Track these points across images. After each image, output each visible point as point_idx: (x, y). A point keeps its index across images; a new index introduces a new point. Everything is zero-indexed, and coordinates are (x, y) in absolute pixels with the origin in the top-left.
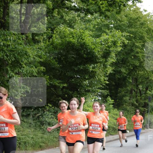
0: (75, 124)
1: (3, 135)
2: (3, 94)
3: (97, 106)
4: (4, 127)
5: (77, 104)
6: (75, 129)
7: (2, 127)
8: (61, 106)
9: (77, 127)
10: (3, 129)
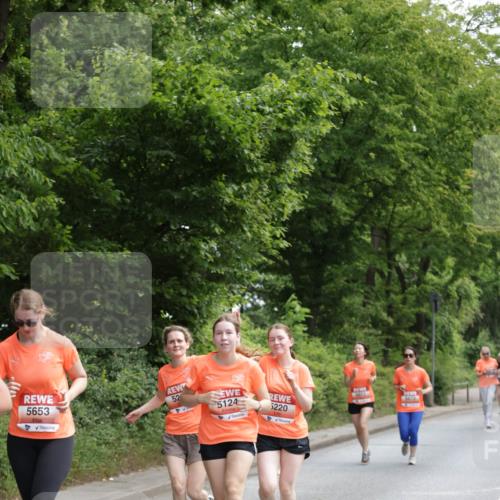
0: (228, 389)
1: (40, 430)
2: (35, 312)
3: (280, 338)
4: (46, 404)
5: (234, 332)
6: (227, 403)
7: (41, 403)
8: (169, 339)
9: (233, 399)
10: (45, 411)
